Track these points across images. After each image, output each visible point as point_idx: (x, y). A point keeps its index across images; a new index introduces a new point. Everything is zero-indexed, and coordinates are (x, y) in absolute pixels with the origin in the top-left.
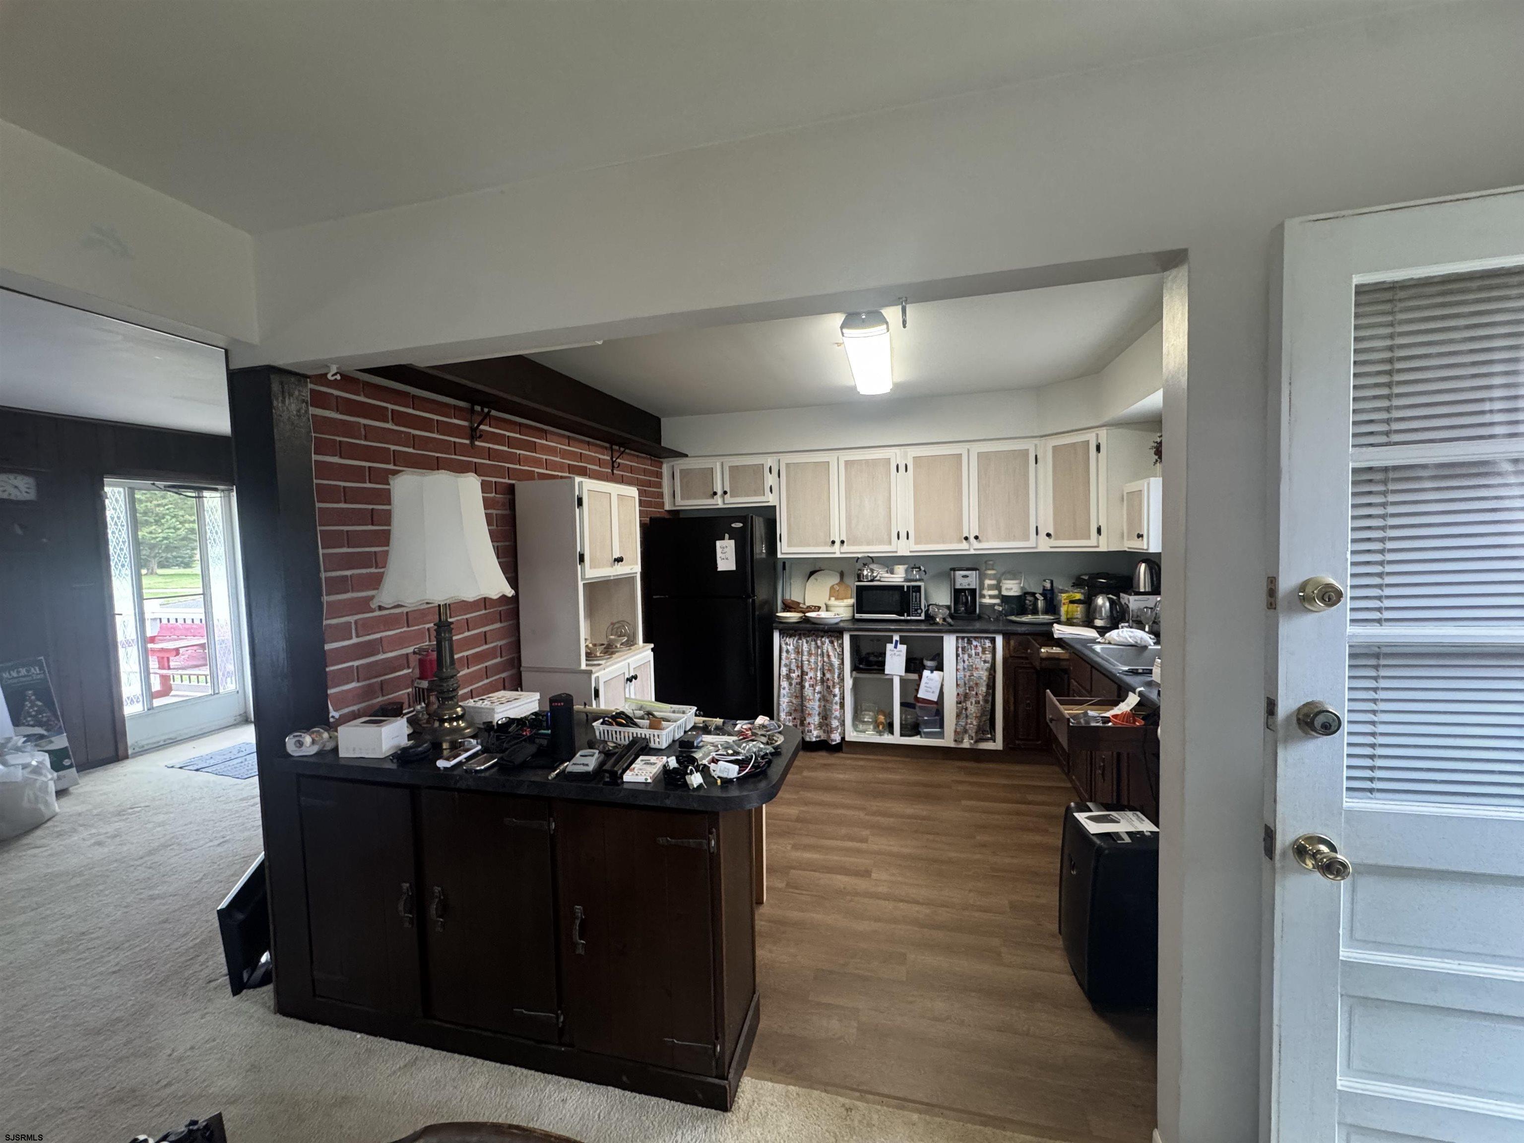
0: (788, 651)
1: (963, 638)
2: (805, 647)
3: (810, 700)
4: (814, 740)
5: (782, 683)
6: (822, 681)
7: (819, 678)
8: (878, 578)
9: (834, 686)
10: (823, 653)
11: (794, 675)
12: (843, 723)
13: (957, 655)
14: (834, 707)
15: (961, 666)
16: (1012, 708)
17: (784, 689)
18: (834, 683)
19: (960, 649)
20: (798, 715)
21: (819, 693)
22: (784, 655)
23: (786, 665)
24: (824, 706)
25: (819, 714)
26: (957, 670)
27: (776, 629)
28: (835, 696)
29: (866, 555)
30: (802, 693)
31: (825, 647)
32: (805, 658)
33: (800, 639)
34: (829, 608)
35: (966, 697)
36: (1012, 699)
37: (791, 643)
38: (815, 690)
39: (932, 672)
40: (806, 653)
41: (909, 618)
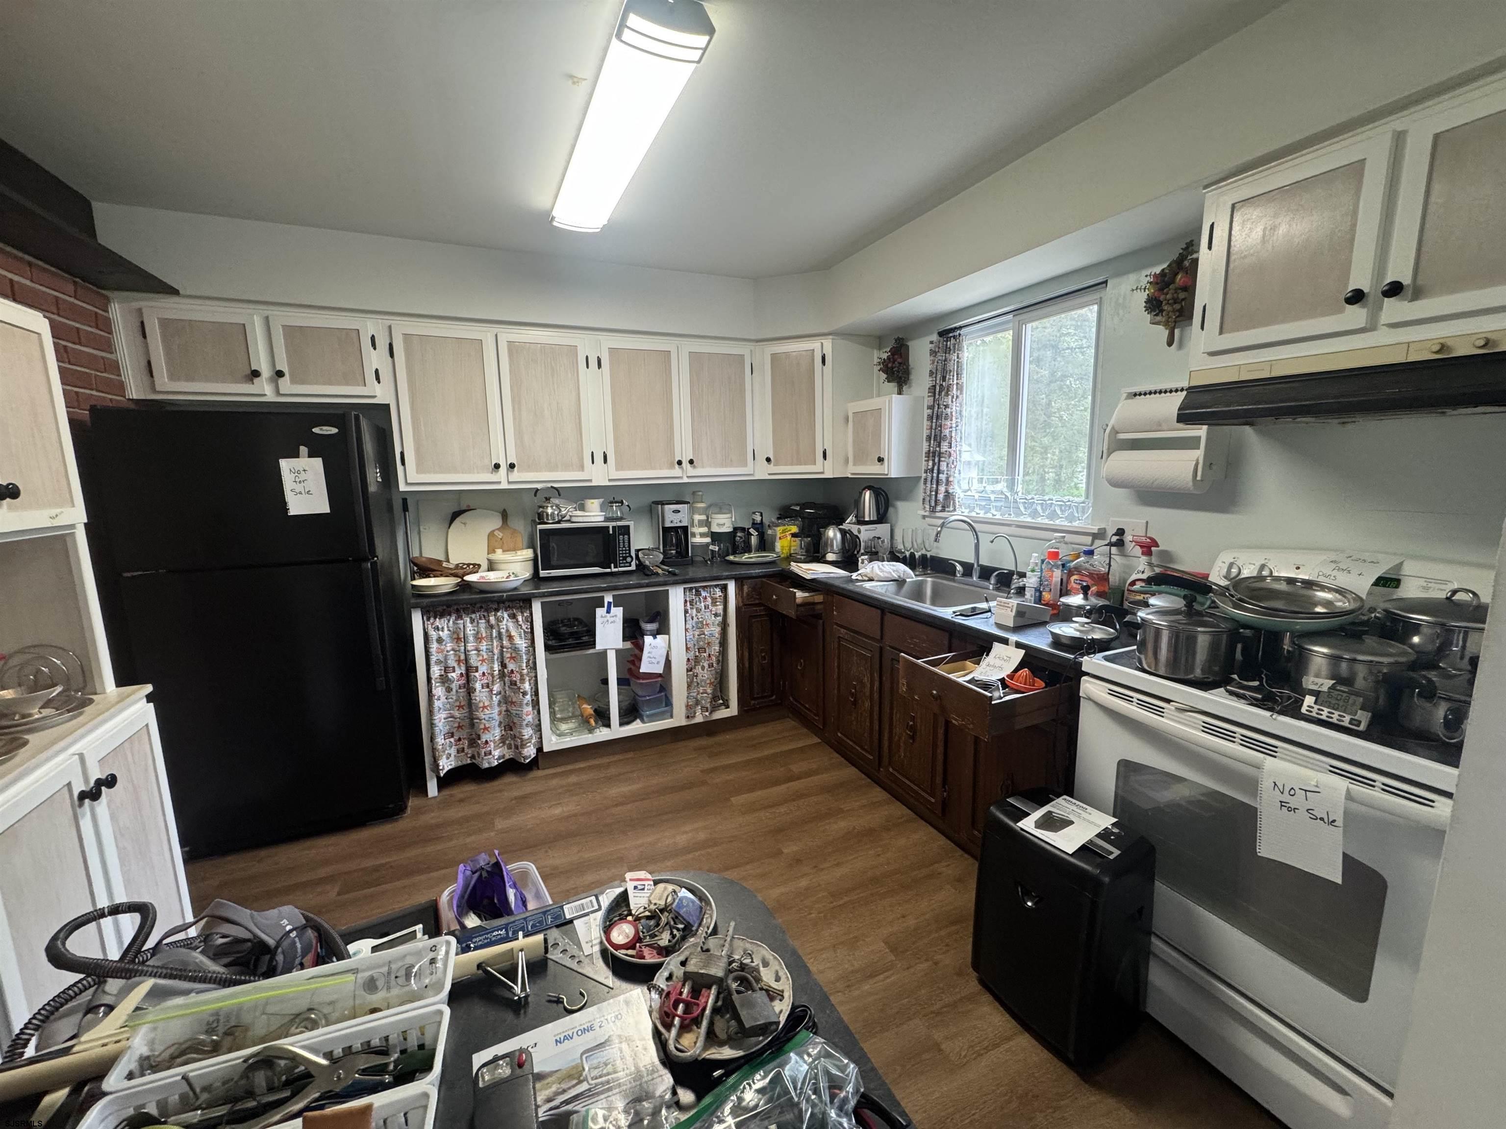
0: (440, 640)
1: (691, 589)
2: (470, 630)
3: (484, 707)
4: (496, 763)
5: (434, 691)
6: (502, 675)
7: (496, 673)
8: (567, 518)
9: (522, 680)
10: (500, 634)
11: (453, 675)
12: (538, 728)
13: (686, 612)
14: (525, 711)
15: (689, 626)
16: (747, 665)
17: (439, 699)
18: (522, 675)
19: (688, 604)
20: (463, 734)
21: (499, 693)
22: (434, 646)
23: (439, 662)
24: (507, 711)
25: (500, 725)
26: (686, 630)
27: (416, 607)
28: (525, 694)
29: (549, 485)
30: (470, 699)
31: (503, 625)
32: (470, 646)
33: (460, 617)
34: (496, 566)
35: (697, 660)
36: (746, 654)
37: (444, 626)
38: (491, 691)
39: (655, 638)
40: (471, 639)
41: (616, 570)
